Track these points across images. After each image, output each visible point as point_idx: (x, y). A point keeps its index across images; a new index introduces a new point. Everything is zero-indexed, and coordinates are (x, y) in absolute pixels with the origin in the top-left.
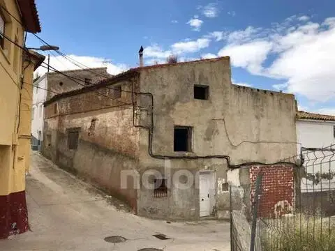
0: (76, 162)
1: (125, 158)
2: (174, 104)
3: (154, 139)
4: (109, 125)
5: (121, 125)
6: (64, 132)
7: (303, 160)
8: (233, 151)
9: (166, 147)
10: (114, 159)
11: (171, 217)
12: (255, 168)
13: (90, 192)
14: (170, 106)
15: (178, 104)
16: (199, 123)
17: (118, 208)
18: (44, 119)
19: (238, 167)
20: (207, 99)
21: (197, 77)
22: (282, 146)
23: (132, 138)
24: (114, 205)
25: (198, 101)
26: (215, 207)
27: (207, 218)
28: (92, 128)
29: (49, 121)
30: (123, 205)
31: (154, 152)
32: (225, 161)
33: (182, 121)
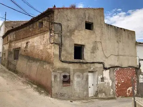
0: (18, 66)
1: (45, 63)
2: (74, 31)
3: (62, 51)
4: (35, 44)
5: (42, 43)
6: (12, 51)
7: (140, 66)
8: (106, 60)
9: (69, 56)
10: (38, 63)
11: (72, 98)
12: (117, 69)
13: (23, 84)
14: (72, 32)
15: (76, 31)
16: (88, 43)
17: (40, 93)
18: (3, 45)
19: (109, 68)
20: (92, 30)
21: (87, 17)
22: (130, 58)
23: (49, 51)
24: (38, 91)
25: (88, 31)
26: (97, 92)
27: (92, 98)
28: (26, 47)
29: (4, 46)
30: (43, 91)
31: (63, 59)
32: (102, 65)
33: (79, 41)
